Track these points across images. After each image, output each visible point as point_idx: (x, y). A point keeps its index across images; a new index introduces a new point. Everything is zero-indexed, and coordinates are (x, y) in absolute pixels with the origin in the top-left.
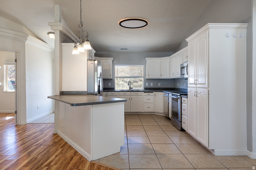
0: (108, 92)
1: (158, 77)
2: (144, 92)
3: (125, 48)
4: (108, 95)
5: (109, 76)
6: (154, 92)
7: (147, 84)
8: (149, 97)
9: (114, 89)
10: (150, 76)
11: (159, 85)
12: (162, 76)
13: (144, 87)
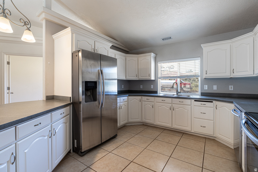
0: (143, 97)
1: (227, 74)
2: (194, 100)
3: (167, 36)
4: (143, 100)
5: (148, 76)
6: (214, 102)
7: (206, 87)
8: (203, 109)
9: (156, 92)
10: (208, 73)
11: (231, 89)
12: (235, 73)
13: (201, 91)
